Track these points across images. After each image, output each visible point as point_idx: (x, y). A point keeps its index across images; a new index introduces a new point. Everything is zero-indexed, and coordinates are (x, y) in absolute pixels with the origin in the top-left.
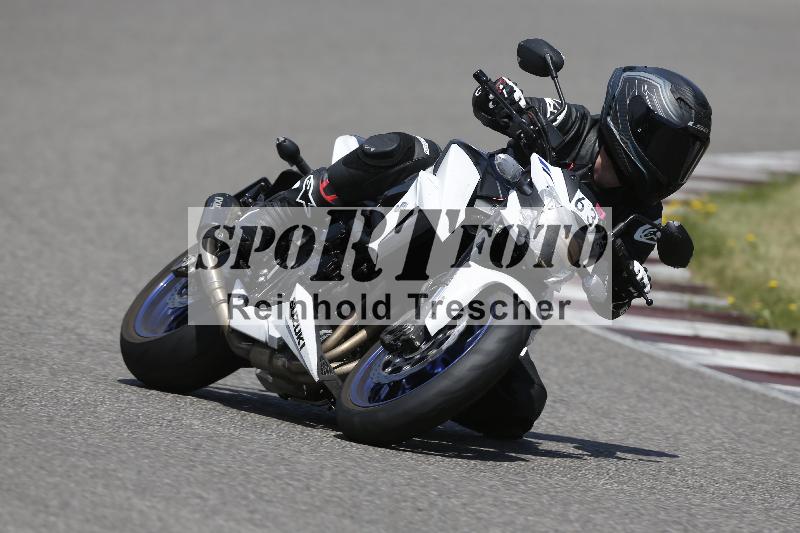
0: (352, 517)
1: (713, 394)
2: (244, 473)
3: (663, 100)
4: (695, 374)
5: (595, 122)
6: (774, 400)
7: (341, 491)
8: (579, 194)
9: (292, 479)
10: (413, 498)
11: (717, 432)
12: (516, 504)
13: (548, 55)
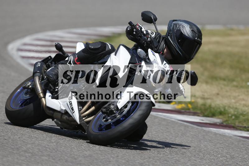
3: (187, 30)
5: (163, 38)
8: (165, 62)
13: (152, 17)
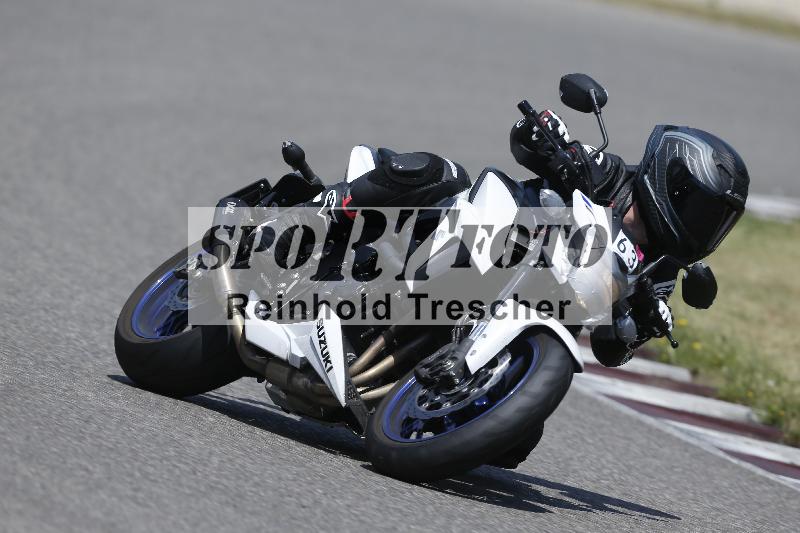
0: (235, 506)
1: (608, 423)
2: (132, 450)
4: (592, 401)
6: (669, 436)
7: (228, 479)
9: (180, 462)
10: (299, 494)
11: (608, 462)
12: (400, 511)
13: (592, 91)
